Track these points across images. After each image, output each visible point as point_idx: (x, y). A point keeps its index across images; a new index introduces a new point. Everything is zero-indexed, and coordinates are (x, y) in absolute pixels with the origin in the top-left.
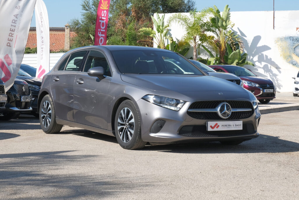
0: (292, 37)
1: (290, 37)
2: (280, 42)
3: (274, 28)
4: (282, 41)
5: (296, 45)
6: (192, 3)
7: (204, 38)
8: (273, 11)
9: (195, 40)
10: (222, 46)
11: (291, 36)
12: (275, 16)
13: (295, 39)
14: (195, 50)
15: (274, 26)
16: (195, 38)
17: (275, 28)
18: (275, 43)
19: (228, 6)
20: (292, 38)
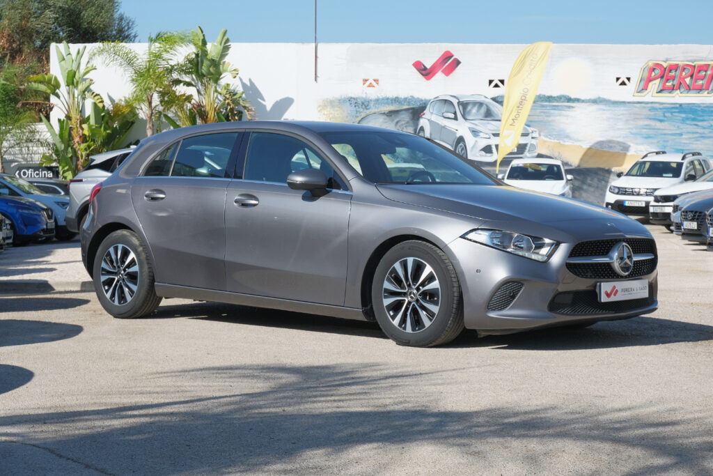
0: (354, 99)
1: (350, 99)
2: (328, 109)
3: (316, 80)
4: (333, 107)
5: (363, 115)
6: (128, 23)
7: (169, 98)
8: (314, 45)
9: (150, 103)
10: (209, 116)
11: (353, 96)
12: (318, 55)
13: (360, 103)
14: (151, 125)
15: (316, 74)
16: (149, 98)
17: (318, 79)
18: (319, 111)
19: (225, 33)
20: (353, 101)
